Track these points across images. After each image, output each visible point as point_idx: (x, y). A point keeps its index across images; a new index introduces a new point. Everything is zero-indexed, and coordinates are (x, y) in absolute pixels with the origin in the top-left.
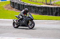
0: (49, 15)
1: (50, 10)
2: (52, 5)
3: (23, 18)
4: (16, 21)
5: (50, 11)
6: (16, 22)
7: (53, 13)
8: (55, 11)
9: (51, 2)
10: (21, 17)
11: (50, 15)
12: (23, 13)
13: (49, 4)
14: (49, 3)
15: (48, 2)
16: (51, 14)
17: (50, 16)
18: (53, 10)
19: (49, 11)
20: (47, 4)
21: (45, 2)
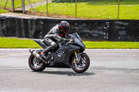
0: (20, 36)
1: (23, 26)
2: (26, 13)
3: (58, 46)
4: (39, 53)
5: (23, 29)
6: (38, 55)
7: (30, 32)
8: (34, 27)
9: (23, 6)
10: (53, 43)
11: (23, 37)
12: (57, 33)
13: (21, 12)
14: (20, 9)
15: (18, 6)
16: (24, 34)
17: (22, 39)
18: (30, 26)
19: (20, 28)
20: (15, 12)
21: (10, 6)
